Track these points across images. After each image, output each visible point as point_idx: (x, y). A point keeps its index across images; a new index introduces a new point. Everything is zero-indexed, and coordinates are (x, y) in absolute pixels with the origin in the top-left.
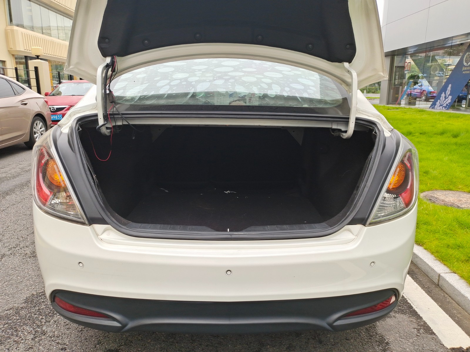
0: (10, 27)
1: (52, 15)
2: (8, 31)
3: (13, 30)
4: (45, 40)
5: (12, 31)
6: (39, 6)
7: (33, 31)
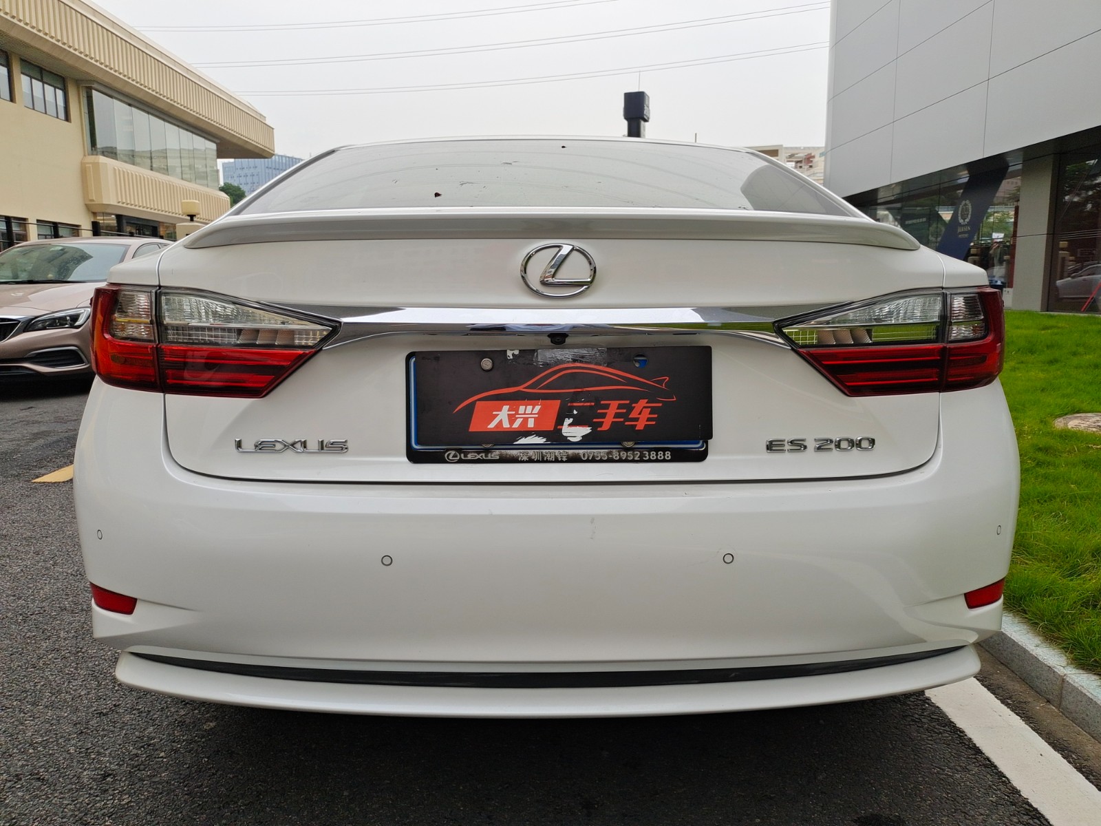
0: (91, 159)
1: (171, 131)
2: (87, 165)
3: (98, 163)
4: (158, 183)
5: (96, 165)
6: (146, 115)
7: (134, 164)
